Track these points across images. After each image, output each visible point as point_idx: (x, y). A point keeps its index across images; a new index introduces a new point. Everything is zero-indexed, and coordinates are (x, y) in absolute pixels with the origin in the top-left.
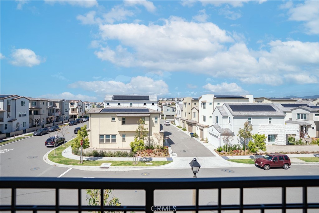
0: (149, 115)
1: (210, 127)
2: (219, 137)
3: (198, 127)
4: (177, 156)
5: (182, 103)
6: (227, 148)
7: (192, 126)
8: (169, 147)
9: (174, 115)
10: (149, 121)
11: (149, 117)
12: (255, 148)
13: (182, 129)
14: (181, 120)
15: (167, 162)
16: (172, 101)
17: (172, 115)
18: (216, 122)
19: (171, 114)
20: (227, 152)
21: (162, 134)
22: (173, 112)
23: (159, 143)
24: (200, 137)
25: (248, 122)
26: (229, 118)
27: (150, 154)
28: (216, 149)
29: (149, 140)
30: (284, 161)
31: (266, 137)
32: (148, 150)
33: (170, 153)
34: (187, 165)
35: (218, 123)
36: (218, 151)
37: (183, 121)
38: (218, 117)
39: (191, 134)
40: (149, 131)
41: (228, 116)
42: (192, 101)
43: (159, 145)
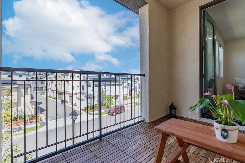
0: (18, 86)
1: (78, 93)
2: (85, 100)
3: (68, 95)
4: (50, 120)
5: (52, 76)
6: (90, 107)
7: (62, 95)
8: (41, 114)
9: (43, 87)
10: (17, 92)
11: (17, 88)
12: (108, 104)
13: (52, 98)
14: (51, 90)
15: (40, 126)
16: (39, 75)
17: (41, 87)
18: (82, 90)
19: (39, 87)
20: (91, 110)
21: (33, 103)
22: (43, 85)
23: (30, 112)
24: (70, 103)
25: (103, 88)
26: (91, 86)
27: (20, 124)
28: (83, 109)
29: (17, 111)
30: (122, 109)
31: (114, 96)
32: (15, 121)
33: (42, 119)
34: (60, 124)
35: (84, 90)
36: (84, 110)
37: (53, 91)
38: (84, 86)
39: (61, 101)
40: (17, 102)
41: (91, 85)
42: (62, 75)
43: (30, 113)
